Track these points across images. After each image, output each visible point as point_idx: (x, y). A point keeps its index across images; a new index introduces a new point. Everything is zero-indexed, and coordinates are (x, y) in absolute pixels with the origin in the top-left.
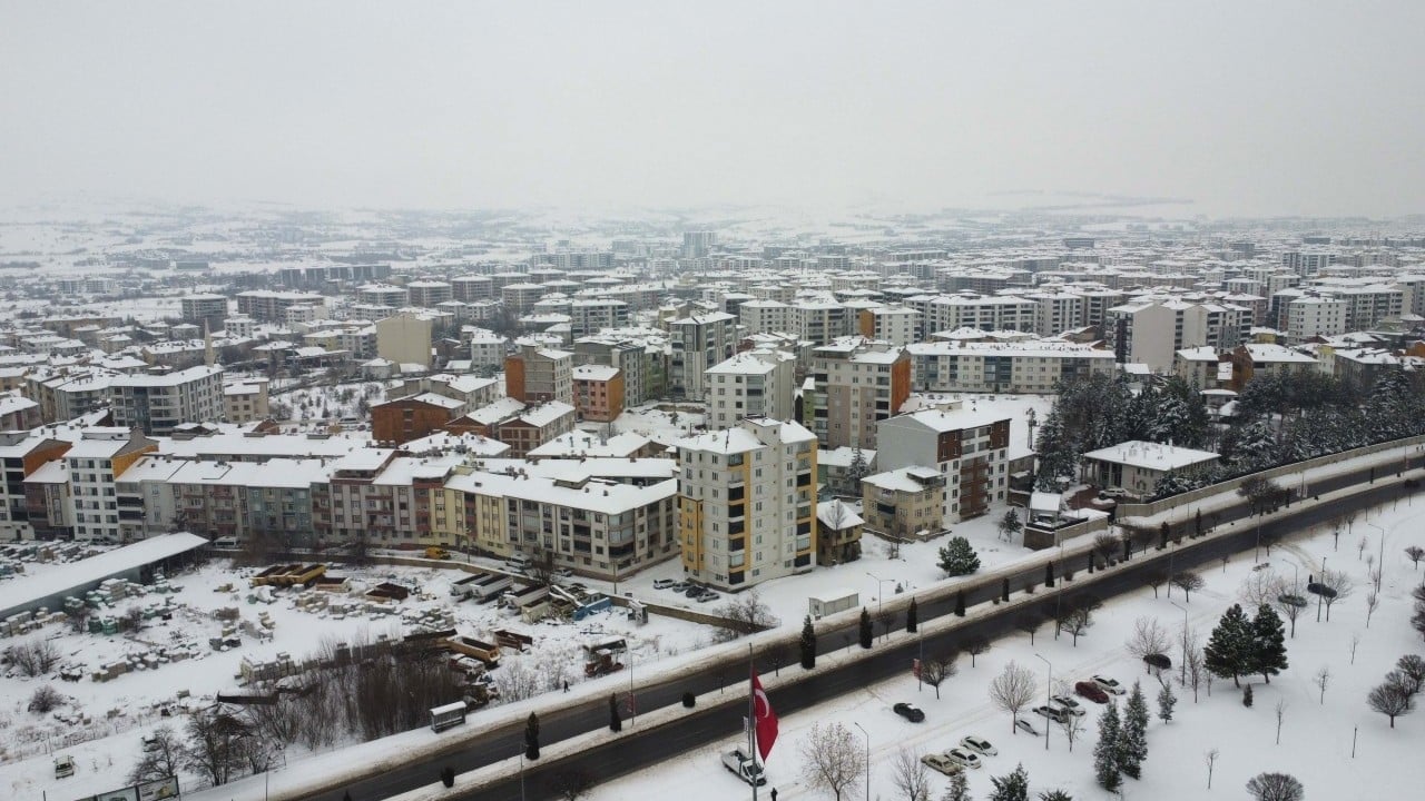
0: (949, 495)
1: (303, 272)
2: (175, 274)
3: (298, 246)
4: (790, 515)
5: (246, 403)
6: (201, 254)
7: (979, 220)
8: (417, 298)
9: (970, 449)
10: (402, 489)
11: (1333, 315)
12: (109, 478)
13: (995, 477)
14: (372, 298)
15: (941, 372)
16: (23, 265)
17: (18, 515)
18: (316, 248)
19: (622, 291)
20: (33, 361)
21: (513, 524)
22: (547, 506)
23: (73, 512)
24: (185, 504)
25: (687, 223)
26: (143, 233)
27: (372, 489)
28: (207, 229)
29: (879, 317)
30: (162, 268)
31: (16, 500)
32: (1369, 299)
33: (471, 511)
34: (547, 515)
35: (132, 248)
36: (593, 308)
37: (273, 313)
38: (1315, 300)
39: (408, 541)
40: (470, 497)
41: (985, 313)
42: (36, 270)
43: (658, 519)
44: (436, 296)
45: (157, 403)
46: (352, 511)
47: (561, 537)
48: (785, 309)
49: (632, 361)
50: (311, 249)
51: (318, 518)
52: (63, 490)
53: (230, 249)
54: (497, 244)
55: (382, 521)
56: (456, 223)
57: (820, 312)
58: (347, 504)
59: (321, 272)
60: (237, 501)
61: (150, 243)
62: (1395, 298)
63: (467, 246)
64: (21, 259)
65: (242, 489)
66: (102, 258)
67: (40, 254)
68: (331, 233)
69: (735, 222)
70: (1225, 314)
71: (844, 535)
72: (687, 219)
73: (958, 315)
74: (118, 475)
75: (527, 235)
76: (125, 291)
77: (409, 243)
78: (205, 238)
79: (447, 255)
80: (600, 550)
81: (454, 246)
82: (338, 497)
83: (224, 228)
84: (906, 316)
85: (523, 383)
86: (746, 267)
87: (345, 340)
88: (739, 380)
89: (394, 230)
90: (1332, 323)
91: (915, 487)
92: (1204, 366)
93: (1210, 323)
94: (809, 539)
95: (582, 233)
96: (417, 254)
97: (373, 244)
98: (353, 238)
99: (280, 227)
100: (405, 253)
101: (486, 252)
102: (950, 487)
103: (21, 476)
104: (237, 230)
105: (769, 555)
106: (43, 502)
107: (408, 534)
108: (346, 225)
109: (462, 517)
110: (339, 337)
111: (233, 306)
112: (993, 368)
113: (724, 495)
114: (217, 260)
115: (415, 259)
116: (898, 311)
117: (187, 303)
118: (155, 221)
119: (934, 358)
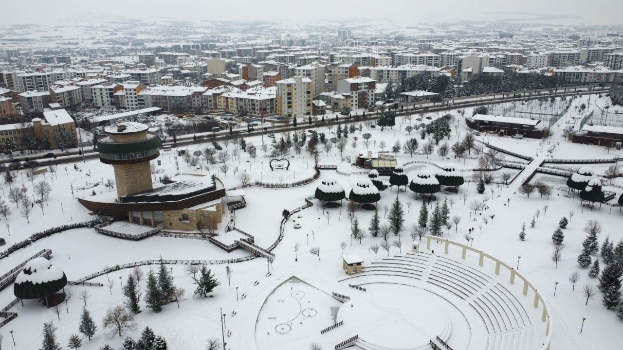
0: (354, 101)
1: (181, 47)
2: (132, 47)
3: (179, 36)
4: (305, 101)
5: (167, 81)
6: (141, 40)
7: (476, 26)
8: (224, 55)
9: (361, 89)
10: (210, 96)
11: (542, 60)
12: (135, 94)
13: (370, 97)
14: (207, 55)
15: (384, 75)
16: (73, 44)
17: (112, 104)
18: (187, 37)
19: (300, 53)
20: (98, 71)
21: (237, 104)
22: (245, 99)
23: (126, 103)
24: (154, 101)
25: (344, 27)
26: (116, 31)
27: (202, 96)
28: (143, 29)
29: (377, 59)
30: (126, 45)
31: (111, 100)
32: (566, 55)
33: (227, 102)
34: (245, 102)
35: (114, 37)
36: (282, 57)
37: (171, 61)
38: (536, 55)
39: (212, 111)
40: (227, 98)
41: (421, 60)
42: (78, 46)
43: (273, 103)
44: (231, 54)
45: (143, 78)
46: (197, 102)
47: (249, 107)
48: (348, 58)
49: (284, 70)
50: (184, 37)
51: (188, 104)
52: (123, 97)
53: (152, 37)
54: (261, 36)
55: (205, 105)
56: (245, 27)
57: (359, 58)
58: (196, 101)
59: (188, 46)
60: (168, 100)
61: (120, 35)
62: (577, 55)
63: (248, 37)
64: (71, 41)
65: (169, 97)
66: (102, 41)
67: (78, 39)
68: (192, 31)
69: (365, 27)
70: (496, 59)
71: (320, 108)
72: (345, 25)
73: (410, 60)
74: (138, 93)
75: (274, 32)
76: (115, 53)
77: (225, 35)
78: (142, 33)
79: (239, 41)
80: (257, 110)
81: (242, 37)
82: (194, 99)
83: (149, 29)
84: (387, 59)
85: (248, 75)
86: (356, 45)
87: (197, 68)
88: (304, 71)
89: (218, 30)
90: (542, 63)
91: (343, 98)
92: (467, 73)
93: (490, 62)
94: (311, 108)
95: (298, 31)
96: (227, 40)
97: (209, 35)
98: (201, 33)
99: (171, 28)
100: (222, 40)
101: (256, 39)
102: (354, 99)
103: (113, 93)
104: (154, 30)
105: (299, 111)
106: (119, 100)
107: (212, 109)
108: (198, 28)
109: (225, 104)
110: (195, 67)
111: (157, 58)
112: (401, 74)
113: (286, 94)
114: (147, 42)
115: (226, 42)
116: (385, 58)
117: (140, 57)
118: (121, 25)
119: (382, 71)
